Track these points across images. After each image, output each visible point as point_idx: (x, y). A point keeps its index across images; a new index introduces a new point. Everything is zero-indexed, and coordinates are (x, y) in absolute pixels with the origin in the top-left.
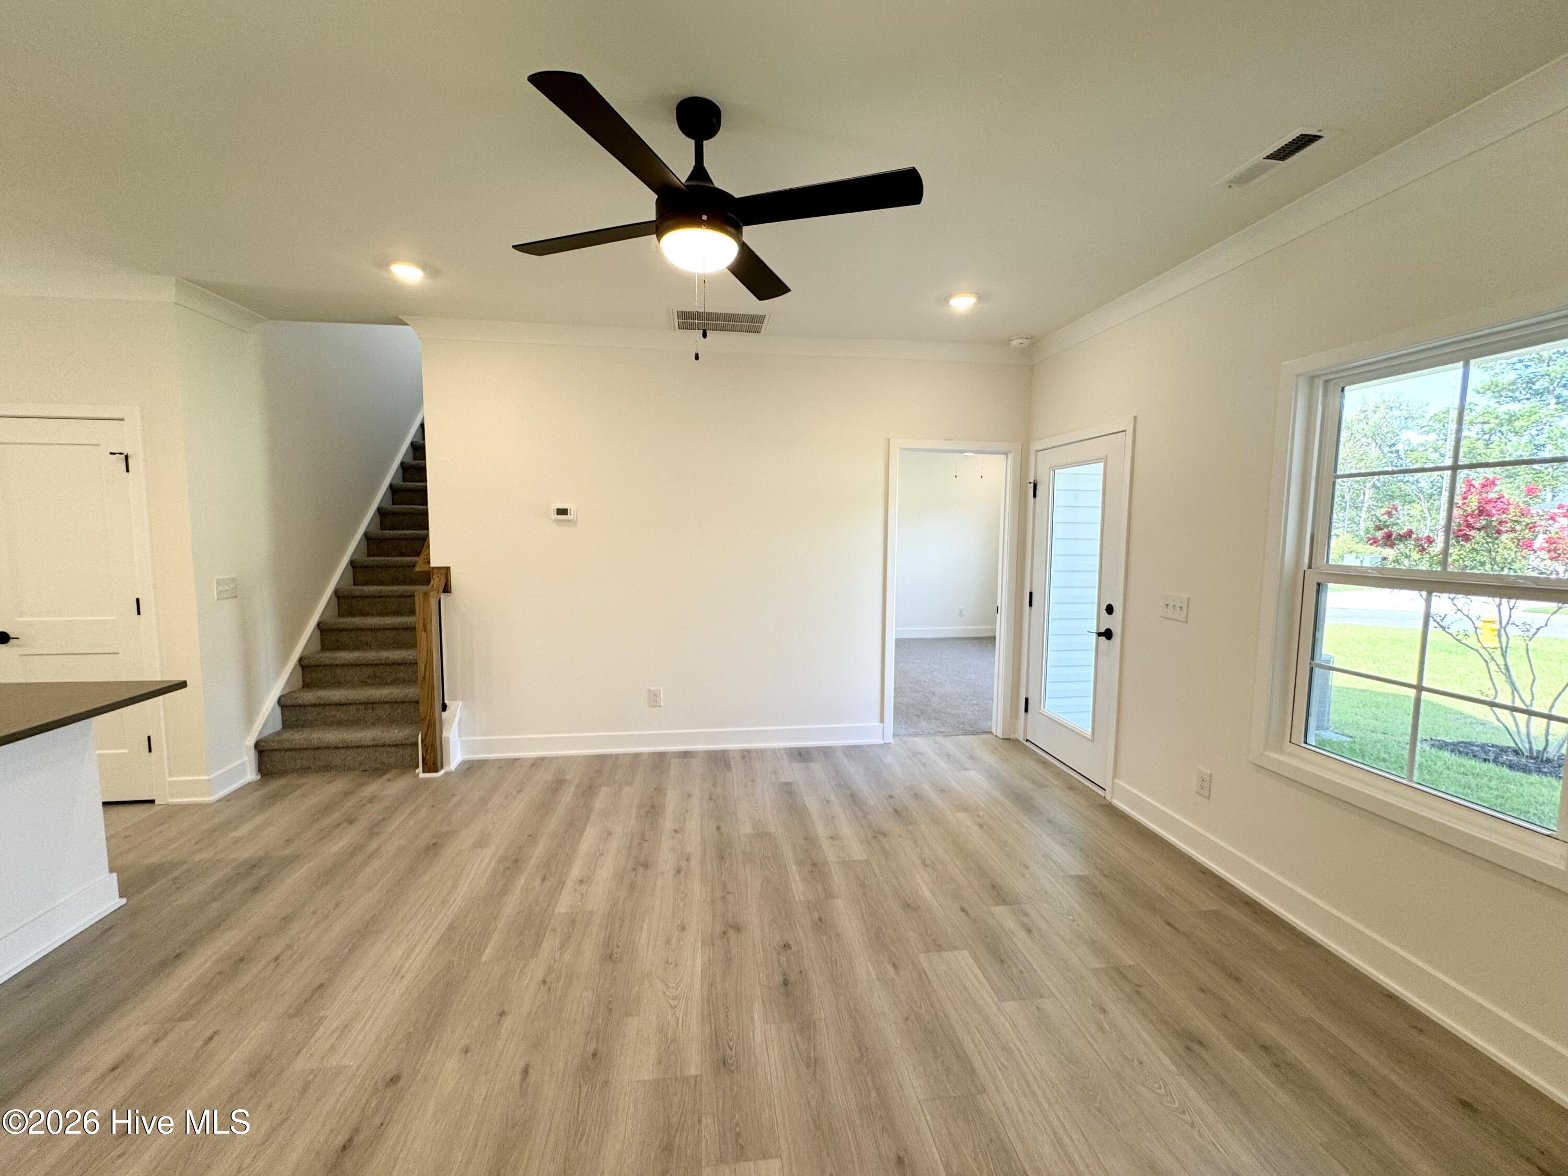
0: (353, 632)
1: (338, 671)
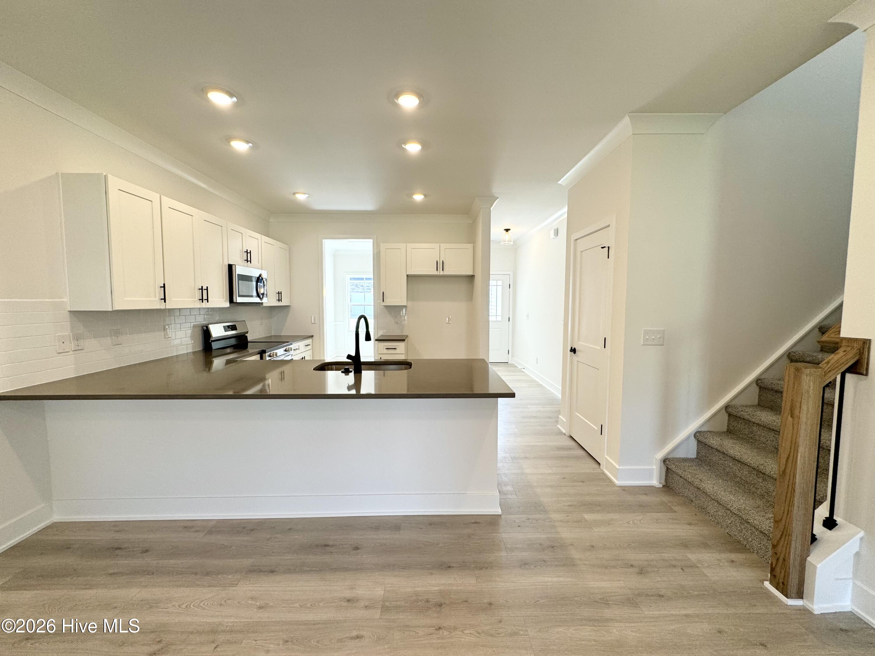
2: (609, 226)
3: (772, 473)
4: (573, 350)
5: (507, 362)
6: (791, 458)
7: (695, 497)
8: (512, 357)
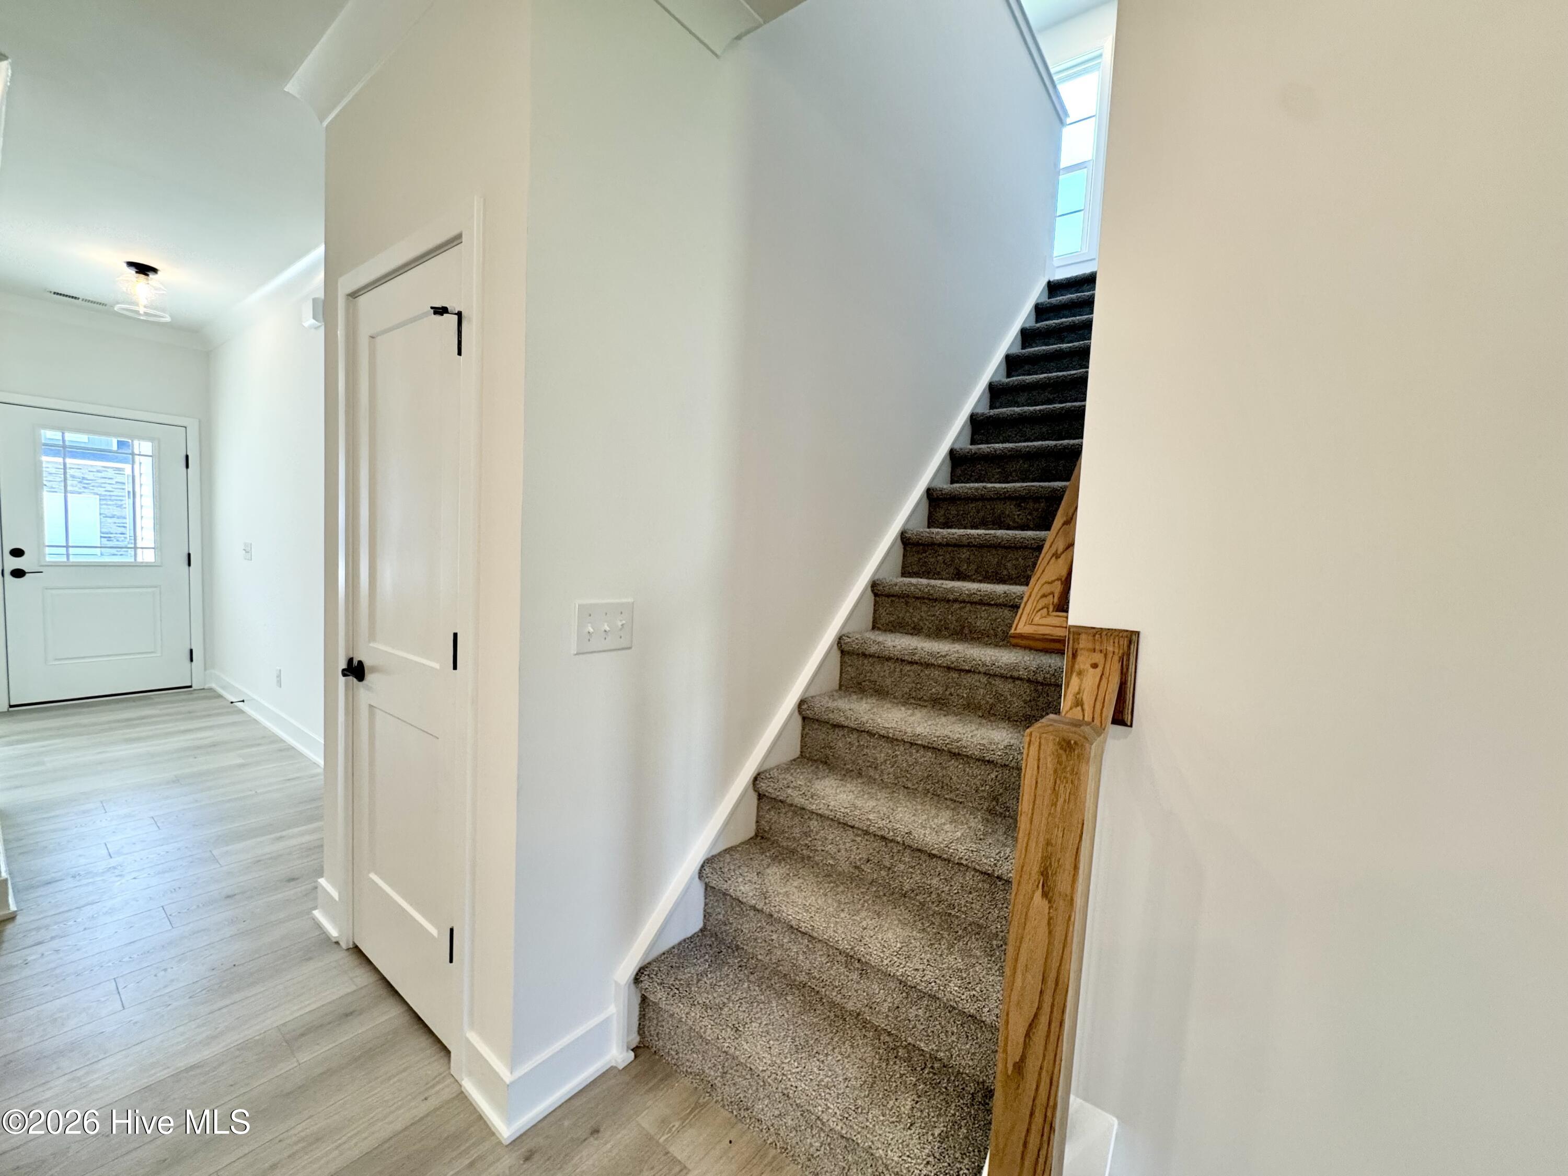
0: (855, 735)
1: (814, 824)
2: (456, 240)
3: (885, 962)
4: (356, 670)
5: (190, 684)
6: (1044, 1019)
7: (722, 1077)
8: (205, 670)
